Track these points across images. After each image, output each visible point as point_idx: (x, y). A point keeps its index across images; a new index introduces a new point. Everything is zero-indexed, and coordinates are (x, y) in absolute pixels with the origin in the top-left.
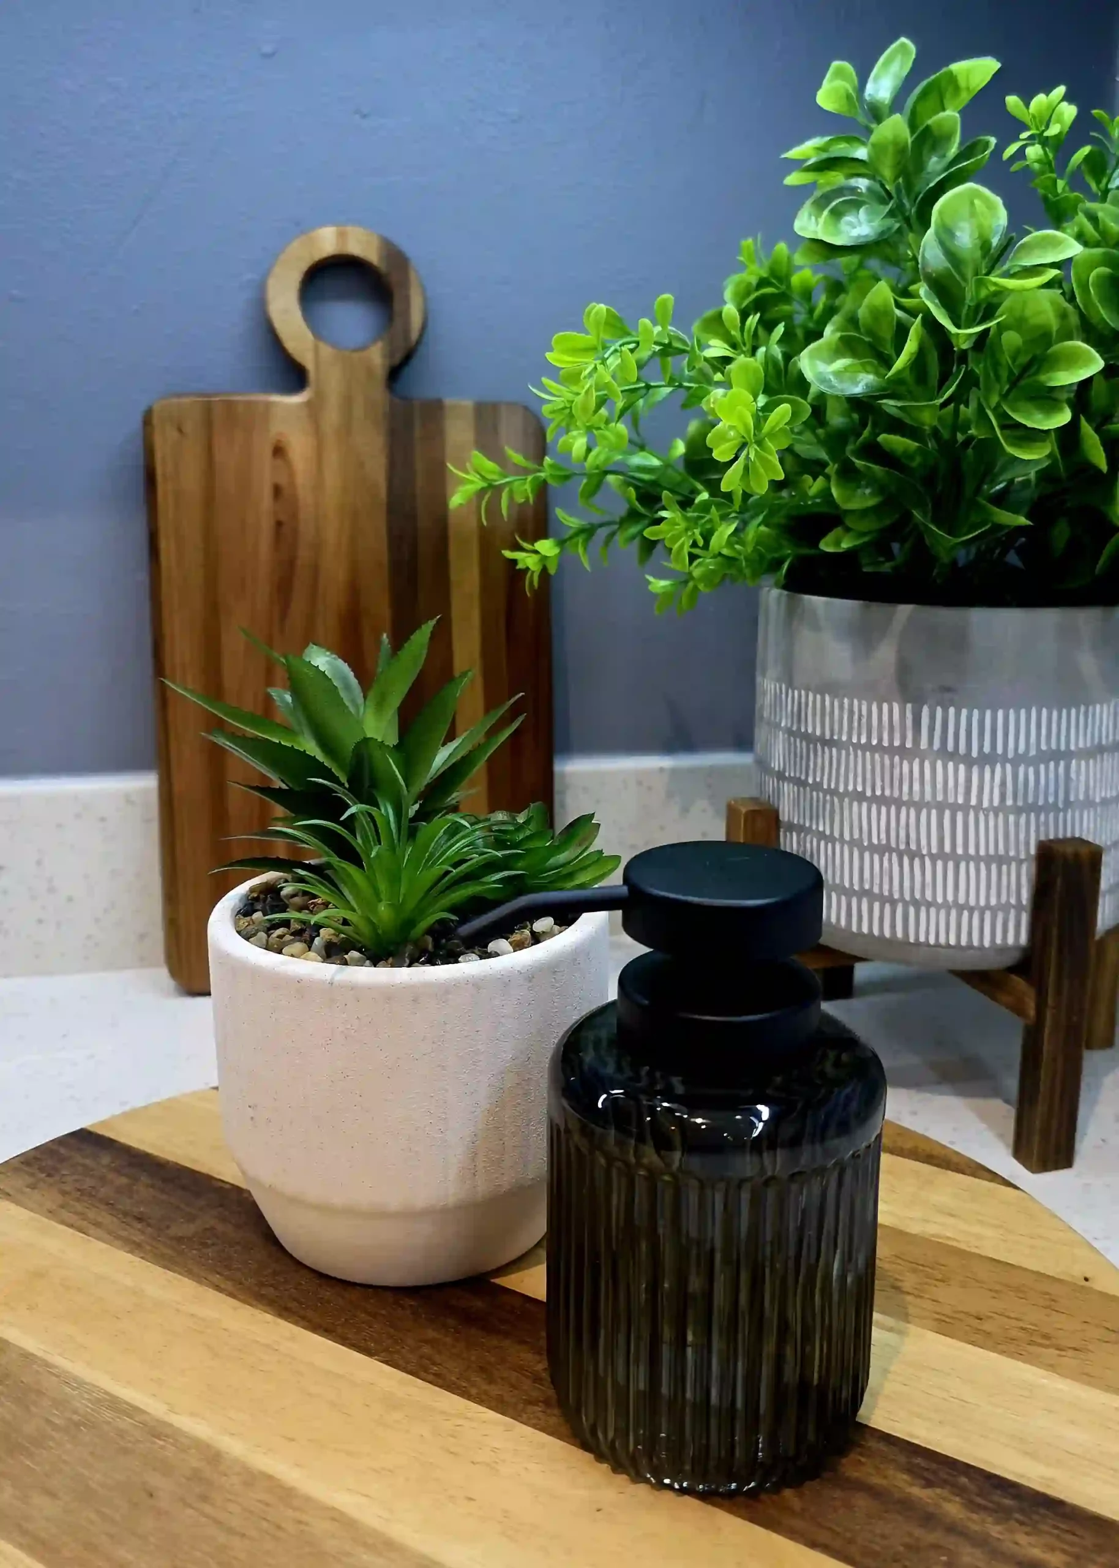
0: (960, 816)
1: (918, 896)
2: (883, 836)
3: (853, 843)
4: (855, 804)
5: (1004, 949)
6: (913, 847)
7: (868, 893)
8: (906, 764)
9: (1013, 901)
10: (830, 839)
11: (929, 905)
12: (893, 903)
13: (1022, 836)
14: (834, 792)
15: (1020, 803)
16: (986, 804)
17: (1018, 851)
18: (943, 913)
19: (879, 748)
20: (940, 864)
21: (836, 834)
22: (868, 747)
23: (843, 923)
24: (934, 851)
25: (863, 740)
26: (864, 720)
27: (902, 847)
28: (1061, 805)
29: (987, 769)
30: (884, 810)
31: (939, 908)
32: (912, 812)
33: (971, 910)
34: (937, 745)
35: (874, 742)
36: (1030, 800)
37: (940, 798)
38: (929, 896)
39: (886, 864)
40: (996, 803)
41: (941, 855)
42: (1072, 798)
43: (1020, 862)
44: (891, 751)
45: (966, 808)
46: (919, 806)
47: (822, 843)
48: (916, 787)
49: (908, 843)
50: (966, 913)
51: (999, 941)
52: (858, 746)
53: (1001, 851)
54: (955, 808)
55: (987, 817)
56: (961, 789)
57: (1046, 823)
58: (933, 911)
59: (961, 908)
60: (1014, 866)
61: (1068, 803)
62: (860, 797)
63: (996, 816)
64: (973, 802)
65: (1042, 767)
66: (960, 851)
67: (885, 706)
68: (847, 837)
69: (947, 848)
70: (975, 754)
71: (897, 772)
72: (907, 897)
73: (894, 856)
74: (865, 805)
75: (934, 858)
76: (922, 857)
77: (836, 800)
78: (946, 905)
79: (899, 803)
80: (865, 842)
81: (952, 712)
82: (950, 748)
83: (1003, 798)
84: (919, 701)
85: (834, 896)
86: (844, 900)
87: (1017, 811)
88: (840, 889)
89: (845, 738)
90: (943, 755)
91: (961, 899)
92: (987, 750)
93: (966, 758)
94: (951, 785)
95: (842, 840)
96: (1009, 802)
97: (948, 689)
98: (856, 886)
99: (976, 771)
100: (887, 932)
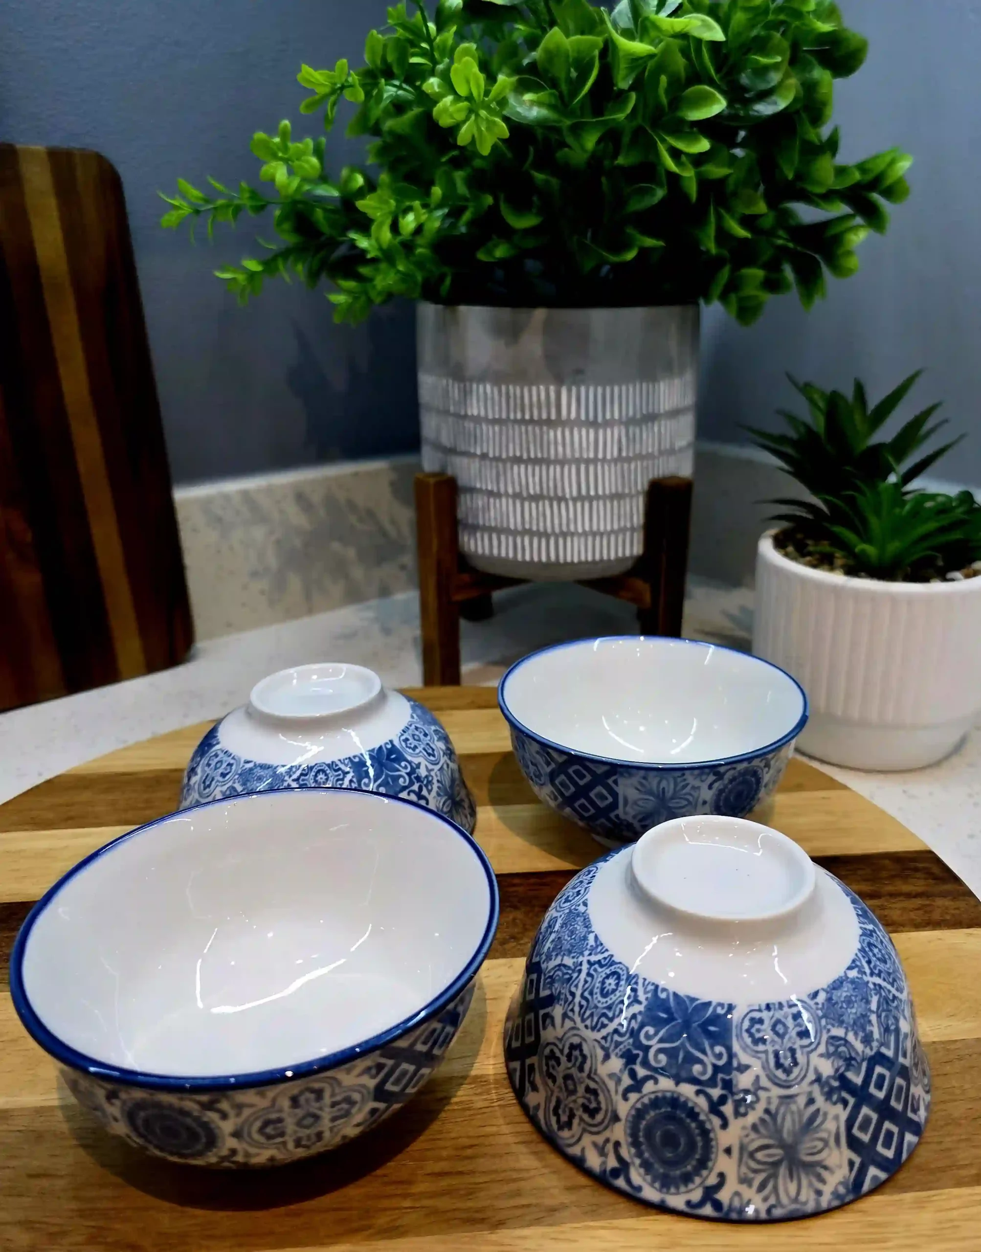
0: (591, 468)
1: (564, 529)
2: (537, 487)
3: (517, 496)
4: (516, 468)
6: (560, 494)
7: (531, 533)
9: (628, 525)
10: (498, 495)
11: (572, 535)
12: (547, 537)
13: (633, 477)
14: (498, 459)
15: (631, 454)
18: (582, 540)
19: (532, 421)
20: (579, 505)
21: (502, 490)
22: (523, 421)
23: (511, 555)
24: (575, 493)
25: (519, 416)
27: (552, 494)
28: (656, 453)
29: (609, 431)
30: (537, 469)
31: (579, 535)
32: (558, 469)
34: (573, 415)
35: (527, 417)
36: (637, 451)
37: (577, 455)
38: (572, 528)
39: (541, 508)
40: (615, 455)
41: (580, 498)
42: (662, 448)
44: (540, 423)
45: (595, 460)
46: (562, 462)
47: (492, 500)
48: (560, 449)
49: (556, 491)
50: (598, 538)
51: (620, 554)
52: (516, 421)
53: (620, 490)
54: (588, 462)
55: (609, 466)
56: (592, 447)
57: (647, 468)
58: (575, 539)
61: (661, 453)
62: (518, 460)
64: (600, 456)
65: (644, 427)
66: (592, 493)
67: (534, 389)
68: (510, 491)
69: (584, 492)
71: (545, 437)
72: (557, 530)
74: (523, 467)
75: (575, 500)
76: (566, 501)
78: (585, 534)
79: (548, 462)
80: (525, 494)
81: (583, 389)
82: (583, 417)
83: (620, 450)
84: (559, 380)
85: (503, 538)
86: (511, 539)
87: (628, 460)
88: (507, 531)
89: (504, 416)
90: (578, 423)
91: (595, 528)
92: (608, 416)
93: (594, 424)
94: (584, 445)
95: (507, 495)
96: (624, 454)
97: (579, 372)
98: (520, 528)
99: (601, 432)
100: (544, 559)
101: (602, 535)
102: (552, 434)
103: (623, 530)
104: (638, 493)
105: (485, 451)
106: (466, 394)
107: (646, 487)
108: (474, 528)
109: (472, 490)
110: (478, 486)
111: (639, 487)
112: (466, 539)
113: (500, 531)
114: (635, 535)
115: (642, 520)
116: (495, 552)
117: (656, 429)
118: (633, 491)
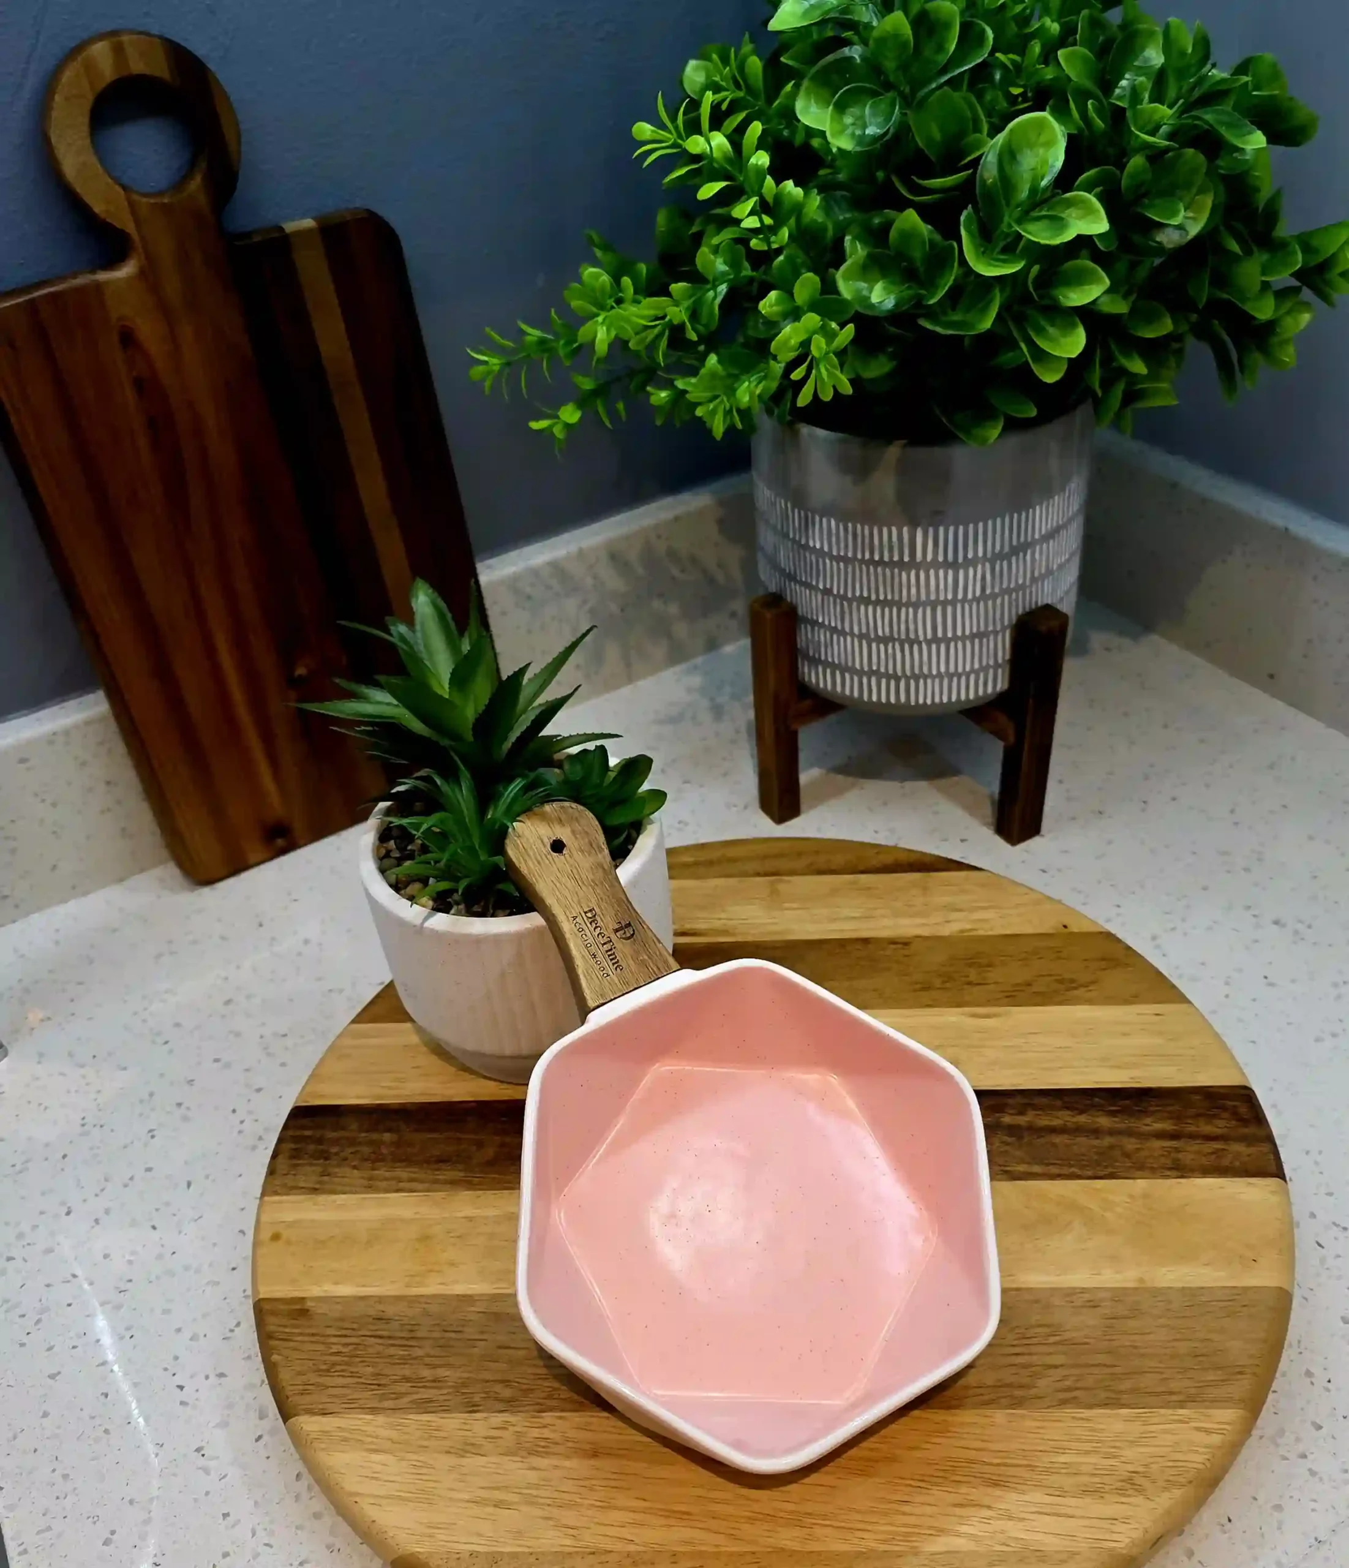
0: (949, 609)
1: (917, 671)
2: (887, 630)
3: (861, 637)
4: (862, 608)
5: (984, 698)
6: (912, 636)
7: (877, 673)
9: (991, 663)
10: (842, 633)
11: (926, 677)
12: (898, 680)
14: (844, 598)
15: (997, 590)
16: (970, 596)
18: (937, 681)
19: (881, 562)
20: (934, 647)
21: (847, 629)
23: (856, 694)
24: (929, 636)
25: (867, 556)
26: (867, 541)
27: (903, 637)
28: (1028, 583)
29: (971, 570)
30: (887, 610)
31: (934, 678)
32: (911, 610)
34: (929, 557)
35: (877, 558)
36: (1004, 586)
37: (933, 597)
38: (925, 670)
39: (890, 651)
40: (978, 593)
41: (935, 640)
42: (1036, 574)
44: (891, 564)
45: (954, 602)
47: (835, 637)
48: (913, 591)
49: (908, 634)
50: (955, 679)
51: (981, 693)
52: (862, 561)
53: (982, 628)
54: (945, 603)
55: (971, 606)
56: (950, 588)
57: (1017, 600)
58: (929, 681)
59: (951, 677)
60: (992, 638)
61: (1034, 580)
62: (867, 601)
63: (978, 604)
64: (960, 596)
65: (1014, 558)
66: (950, 635)
67: (885, 530)
68: (856, 630)
69: (940, 634)
70: (960, 560)
71: (897, 580)
72: (908, 673)
73: (897, 644)
74: (870, 609)
75: (929, 643)
76: (920, 644)
77: (845, 603)
79: (899, 604)
80: (872, 636)
81: (941, 530)
82: (941, 559)
83: (983, 589)
84: (914, 524)
85: (847, 676)
86: (856, 679)
87: (994, 597)
88: (853, 671)
89: (850, 555)
90: (935, 564)
91: (952, 669)
92: (970, 555)
93: (954, 565)
94: (942, 586)
95: (852, 634)
96: (988, 591)
97: (937, 513)
98: (866, 669)
99: (961, 573)
100: (893, 700)
101: (959, 676)
102: (904, 575)
103: (985, 669)
104: (1004, 629)
105: (828, 586)
106: (807, 524)
107: (1014, 621)
108: (815, 662)
109: (814, 623)
110: (820, 620)
111: (1006, 623)
112: (806, 670)
113: (844, 669)
114: (1000, 671)
115: (1008, 657)
116: (839, 689)
117: (1028, 557)
118: (999, 628)
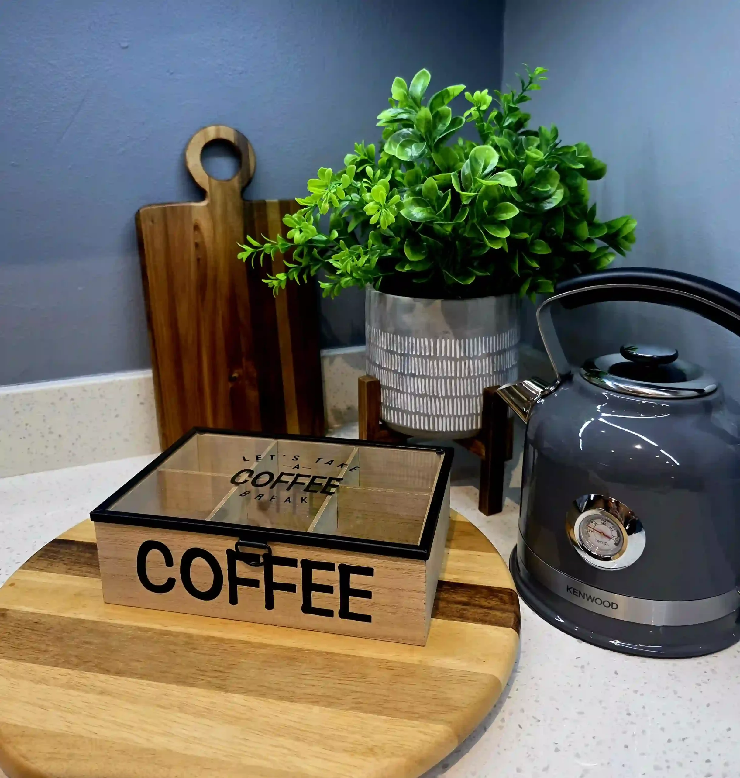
0: (453, 381)
1: (438, 413)
2: (423, 390)
3: (412, 394)
4: (412, 379)
5: (472, 431)
6: (436, 394)
7: (419, 413)
8: (431, 362)
9: (475, 412)
10: (403, 392)
11: (442, 416)
12: (429, 417)
13: (477, 387)
14: (403, 374)
15: (476, 374)
16: (463, 376)
17: (476, 393)
18: (448, 419)
19: (421, 356)
21: (405, 390)
22: (416, 356)
25: (414, 353)
26: (414, 345)
27: (431, 394)
28: (491, 374)
29: (463, 362)
30: (423, 380)
31: (446, 417)
32: (435, 380)
33: (459, 417)
34: (443, 354)
35: (418, 354)
36: (480, 373)
38: (442, 412)
39: (425, 401)
40: (467, 375)
43: (476, 397)
44: (425, 357)
45: (455, 377)
46: (437, 378)
48: (436, 371)
49: (433, 392)
50: (457, 419)
51: (470, 428)
52: (412, 355)
53: (470, 393)
54: (451, 378)
55: (463, 381)
56: (453, 371)
58: (444, 418)
59: (455, 417)
60: (474, 399)
63: (467, 380)
64: (458, 375)
65: (484, 360)
66: (454, 394)
67: (422, 340)
69: (449, 394)
70: (458, 357)
71: (428, 365)
72: (434, 414)
73: (428, 398)
74: (416, 379)
75: (444, 398)
76: (439, 398)
77: (404, 377)
78: (449, 416)
79: (429, 377)
80: (417, 393)
81: (449, 341)
82: (449, 355)
83: (469, 373)
84: (436, 337)
87: (475, 377)
88: (407, 412)
89: (406, 352)
90: (446, 358)
91: (455, 414)
92: (463, 355)
100: (427, 429)
103: (471, 415)
104: (480, 395)
105: (396, 369)
108: (390, 408)
110: (392, 386)
111: (481, 392)
